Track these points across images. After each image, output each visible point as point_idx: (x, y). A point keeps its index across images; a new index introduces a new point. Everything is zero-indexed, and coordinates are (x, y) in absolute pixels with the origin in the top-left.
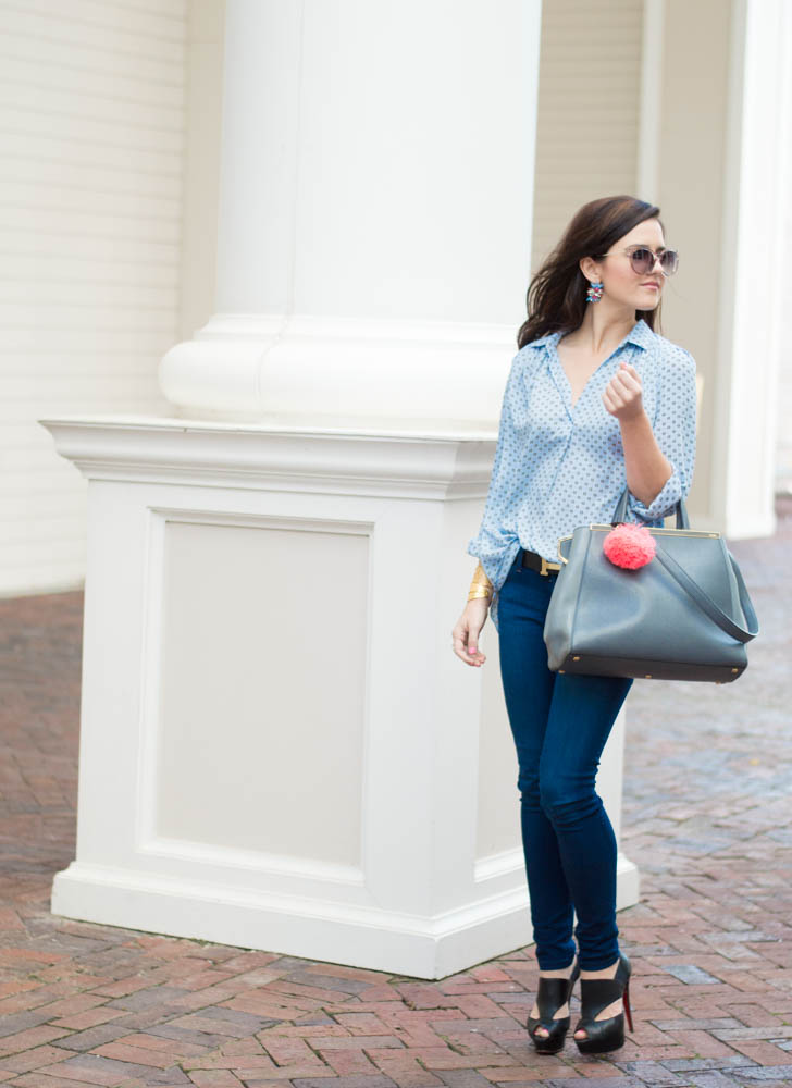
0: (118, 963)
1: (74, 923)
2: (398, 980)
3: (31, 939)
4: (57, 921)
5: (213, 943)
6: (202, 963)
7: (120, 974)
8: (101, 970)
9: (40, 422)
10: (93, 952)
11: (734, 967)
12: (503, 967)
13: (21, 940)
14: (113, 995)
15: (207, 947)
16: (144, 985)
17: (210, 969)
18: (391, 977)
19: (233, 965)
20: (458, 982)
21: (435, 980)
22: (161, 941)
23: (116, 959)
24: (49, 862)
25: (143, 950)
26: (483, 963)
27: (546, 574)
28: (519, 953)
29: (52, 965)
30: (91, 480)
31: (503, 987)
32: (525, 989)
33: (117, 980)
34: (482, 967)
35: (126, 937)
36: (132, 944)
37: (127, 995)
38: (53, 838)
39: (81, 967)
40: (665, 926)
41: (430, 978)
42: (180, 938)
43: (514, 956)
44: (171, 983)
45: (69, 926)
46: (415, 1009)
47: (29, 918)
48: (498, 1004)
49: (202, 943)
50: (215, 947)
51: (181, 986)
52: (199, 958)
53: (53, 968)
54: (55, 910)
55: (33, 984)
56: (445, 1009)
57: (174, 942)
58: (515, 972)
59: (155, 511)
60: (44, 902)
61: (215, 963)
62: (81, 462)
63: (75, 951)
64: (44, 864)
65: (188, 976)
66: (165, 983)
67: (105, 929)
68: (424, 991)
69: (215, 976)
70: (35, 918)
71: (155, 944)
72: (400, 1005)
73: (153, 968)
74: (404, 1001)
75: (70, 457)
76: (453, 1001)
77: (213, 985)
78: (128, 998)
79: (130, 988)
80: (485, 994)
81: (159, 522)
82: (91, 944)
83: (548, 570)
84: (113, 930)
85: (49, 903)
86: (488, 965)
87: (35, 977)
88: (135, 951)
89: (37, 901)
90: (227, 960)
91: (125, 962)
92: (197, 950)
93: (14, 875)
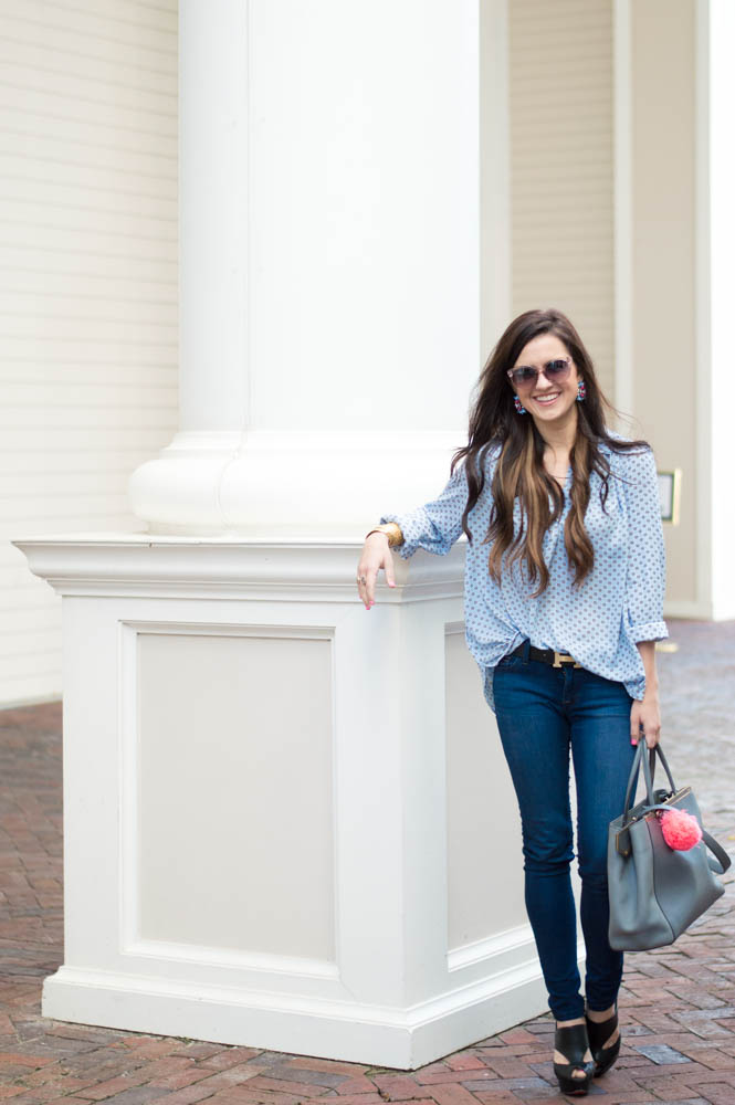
0: (104, 1064)
1: (63, 1025)
2: (374, 1071)
3: (21, 1043)
4: (48, 1024)
5: (196, 1041)
6: (184, 1061)
7: (105, 1075)
8: (87, 1072)
9: (13, 542)
10: (80, 1053)
11: (704, 1045)
12: (479, 1054)
13: (12, 1044)
14: (96, 1097)
15: (191, 1045)
16: (126, 1086)
17: (192, 1066)
18: (368, 1069)
19: (215, 1062)
20: (434, 1071)
21: (411, 1071)
22: (147, 1040)
23: (102, 1060)
24: (45, 964)
25: (128, 1050)
26: (459, 1051)
27: (560, 666)
28: (496, 1039)
29: (39, 1069)
30: (64, 596)
31: (478, 1075)
32: (499, 1076)
33: (100, 1082)
34: (458, 1055)
35: (113, 1037)
36: (118, 1044)
37: (109, 1097)
38: (51, 941)
39: (67, 1069)
40: (640, 1006)
41: (407, 1068)
42: (165, 1037)
43: (490, 1042)
44: (153, 1084)
45: (59, 1028)
46: (389, 1101)
47: (18, 1022)
48: (471, 1092)
49: (185, 1040)
50: (199, 1045)
51: (162, 1086)
52: (183, 1057)
53: (39, 1072)
54: (45, 1013)
55: (19, 1089)
56: (419, 1099)
57: (158, 1041)
58: (490, 1058)
59: (126, 624)
60: (34, 1006)
61: (197, 1061)
62: (54, 579)
63: (62, 1054)
64: (40, 967)
65: (170, 1075)
66: (147, 1083)
67: (93, 1029)
68: (399, 1082)
69: (197, 1073)
70: (26, 1022)
71: (140, 1044)
72: (376, 1097)
73: (136, 1069)
74: (380, 1093)
75: (42, 576)
76: (427, 1090)
77: (193, 1084)
78: (110, 1100)
79: (112, 1089)
80: (459, 1083)
81: (131, 635)
82: (79, 1045)
83: (561, 663)
84: (100, 1031)
85: (40, 1005)
86: (464, 1052)
87: (22, 1082)
88: (121, 1052)
89: (30, 1004)
90: (209, 1057)
91: (110, 1063)
92: (181, 1048)
93: (10, 979)
